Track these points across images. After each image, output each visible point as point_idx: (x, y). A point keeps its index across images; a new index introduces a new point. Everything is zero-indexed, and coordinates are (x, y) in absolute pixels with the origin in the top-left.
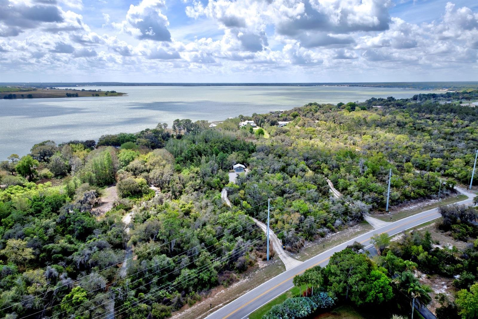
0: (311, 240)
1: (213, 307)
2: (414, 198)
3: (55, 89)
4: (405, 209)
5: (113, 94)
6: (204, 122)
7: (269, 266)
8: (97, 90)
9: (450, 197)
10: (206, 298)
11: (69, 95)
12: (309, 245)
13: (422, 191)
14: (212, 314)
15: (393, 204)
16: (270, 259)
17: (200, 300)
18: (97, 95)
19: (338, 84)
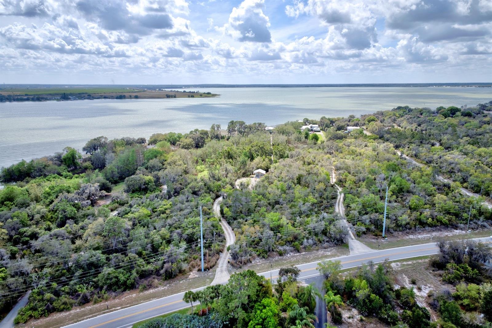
0: (264, 257)
1: (110, 309)
2: (430, 225)
3: (162, 90)
4: (411, 237)
5: (208, 95)
6: (260, 124)
7: (199, 277)
8: (196, 92)
9: (486, 230)
10: (114, 299)
11: (168, 96)
12: (259, 262)
13: (445, 219)
14: (104, 315)
15: (398, 230)
16: (205, 270)
17: (106, 300)
18: (193, 97)
19: (463, 85)
